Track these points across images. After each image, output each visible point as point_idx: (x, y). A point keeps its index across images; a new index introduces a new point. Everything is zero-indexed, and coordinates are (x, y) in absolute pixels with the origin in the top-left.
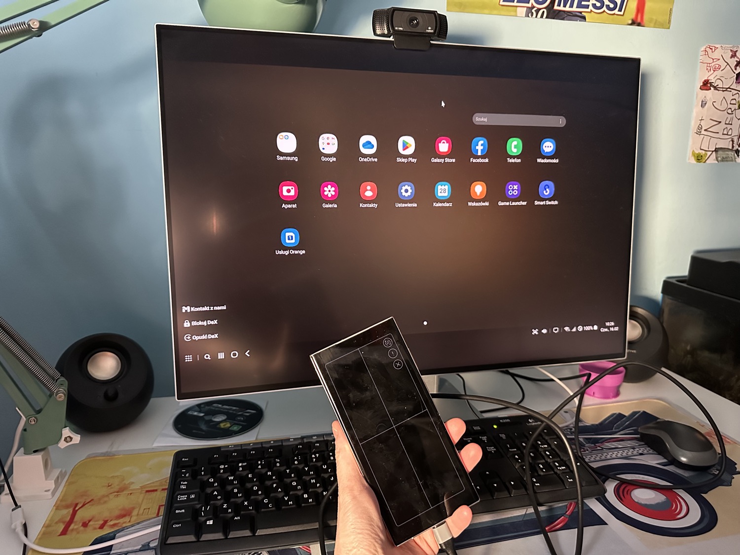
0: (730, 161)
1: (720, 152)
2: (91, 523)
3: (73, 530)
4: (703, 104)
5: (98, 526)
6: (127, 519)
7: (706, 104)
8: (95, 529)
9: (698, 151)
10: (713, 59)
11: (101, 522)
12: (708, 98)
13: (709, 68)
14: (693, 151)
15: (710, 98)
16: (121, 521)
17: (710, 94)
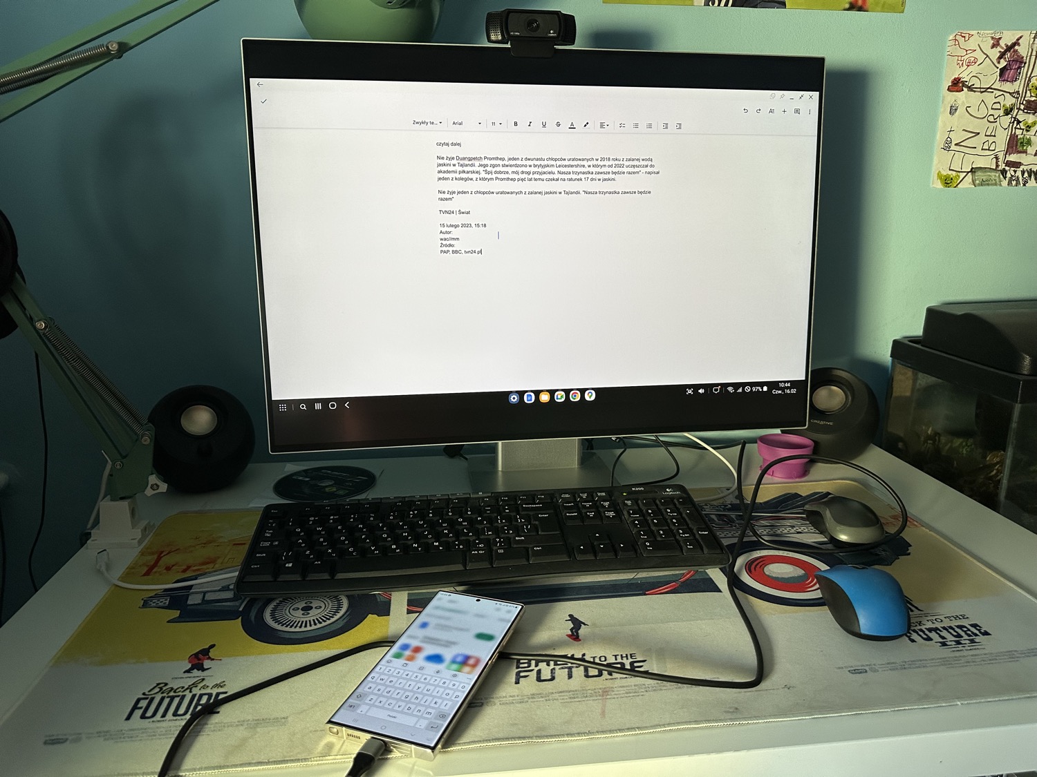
0: (992, 185)
1: (979, 173)
2: (174, 567)
3: (156, 572)
4: (953, 110)
5: (180, 571)
6: (211, 566)
7: (956, 110)
8: (178, 572)
9: (945, 172)
10: (967, 51)
11: (184, 567)
12: (959, 102)
13: (961, 63)
14: (940, 172)
15: (963, 102)
16: (204, 567)
17: (962, 97)
